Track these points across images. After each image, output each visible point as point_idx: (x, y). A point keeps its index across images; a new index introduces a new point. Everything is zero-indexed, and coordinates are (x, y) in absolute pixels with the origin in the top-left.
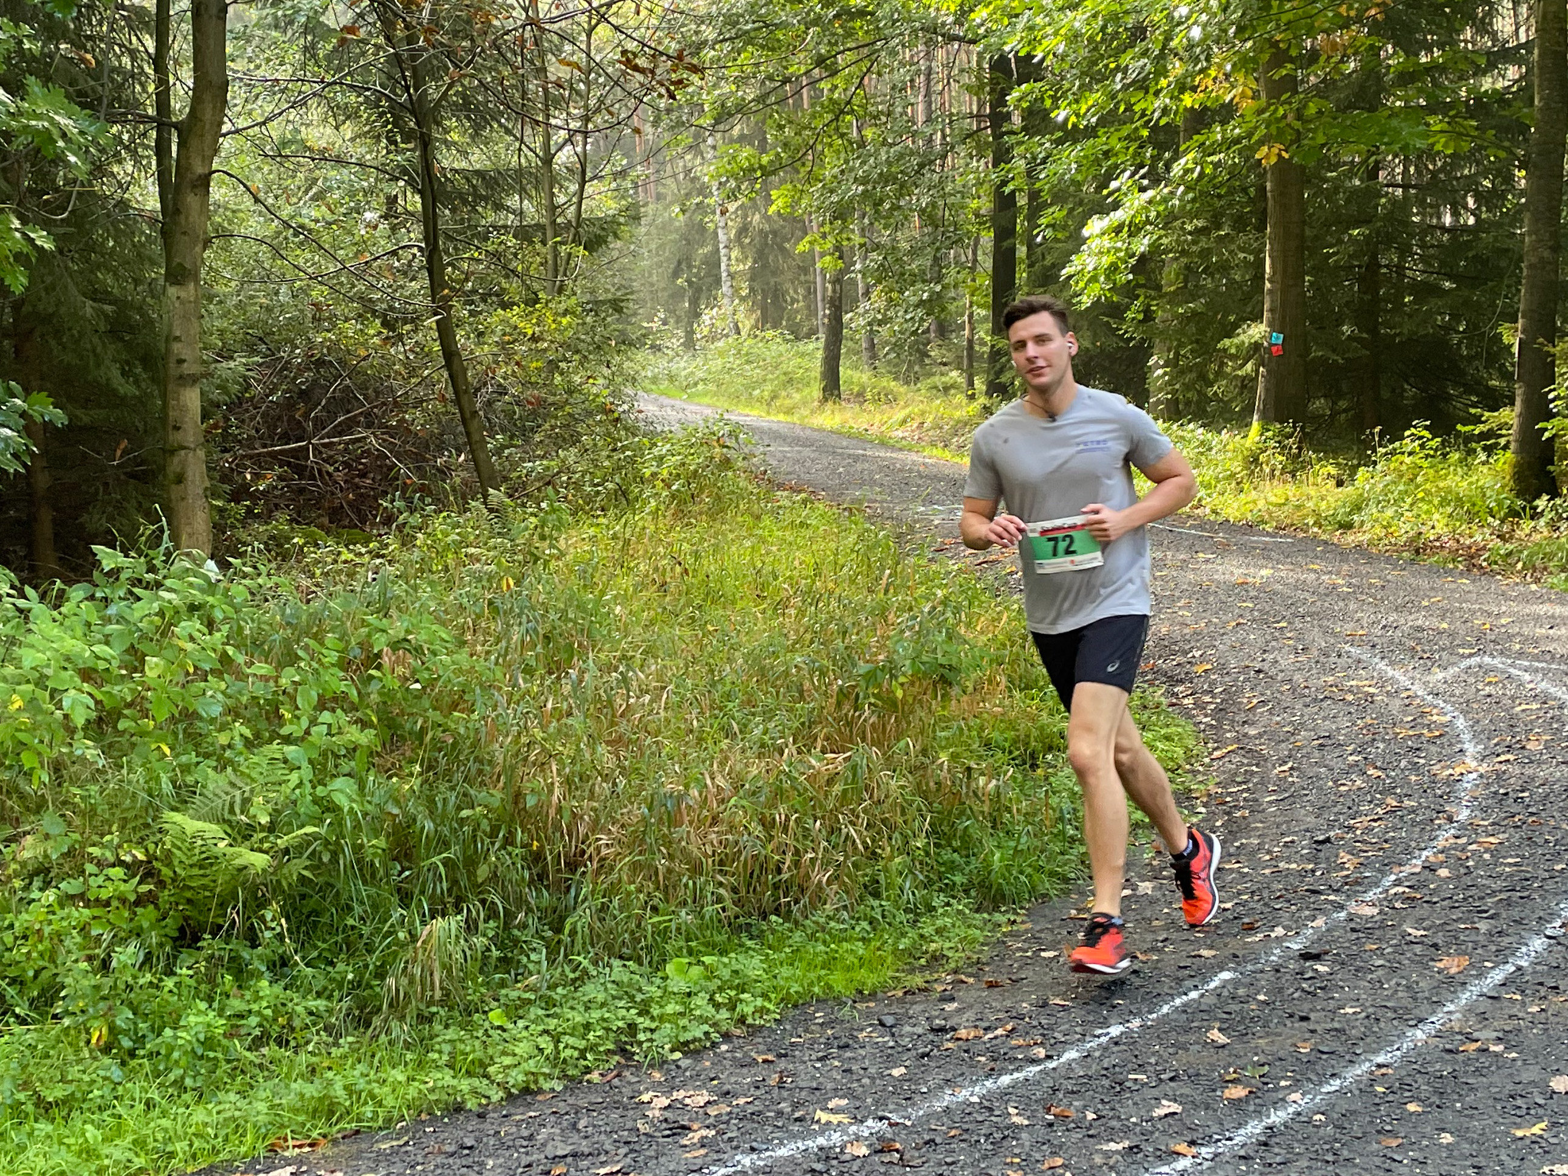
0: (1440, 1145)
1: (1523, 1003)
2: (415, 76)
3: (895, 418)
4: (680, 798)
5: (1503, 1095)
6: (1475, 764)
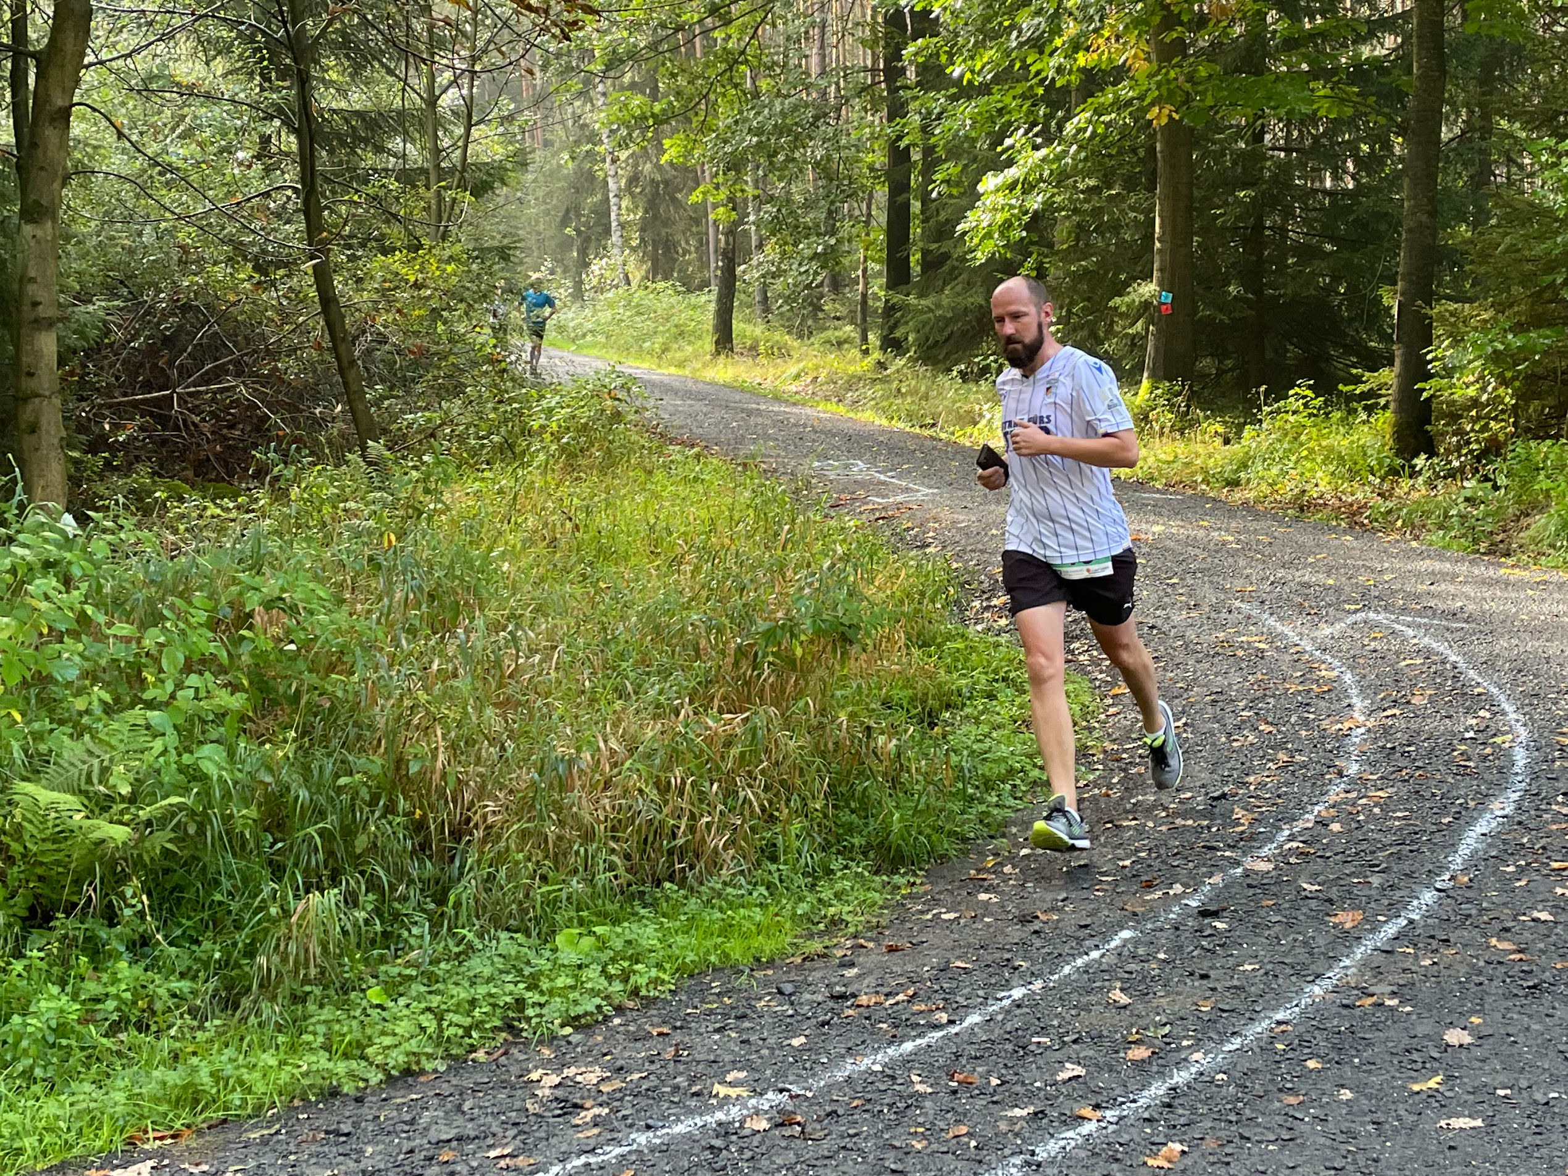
0: (1340, 1102)
1: (1416, 956)
2: (292, 10)
3: (788, 373)
4: (571, 762)
5: (1398, 1050)
6: (1363, 718)
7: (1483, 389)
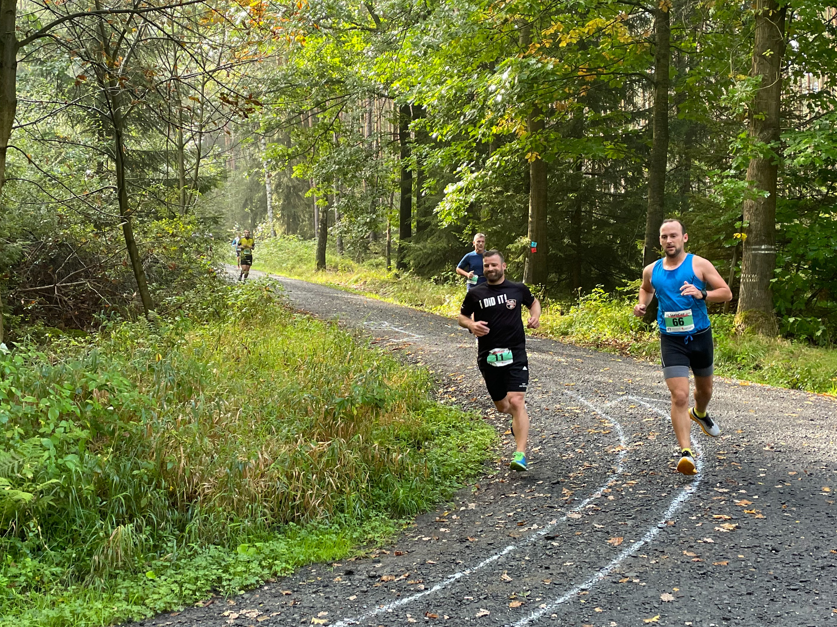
1: (648, 559)
2: (113, 102)
3: (352, 279)
4: (245, 464)
5: (639, 603)
6: (625, 446)
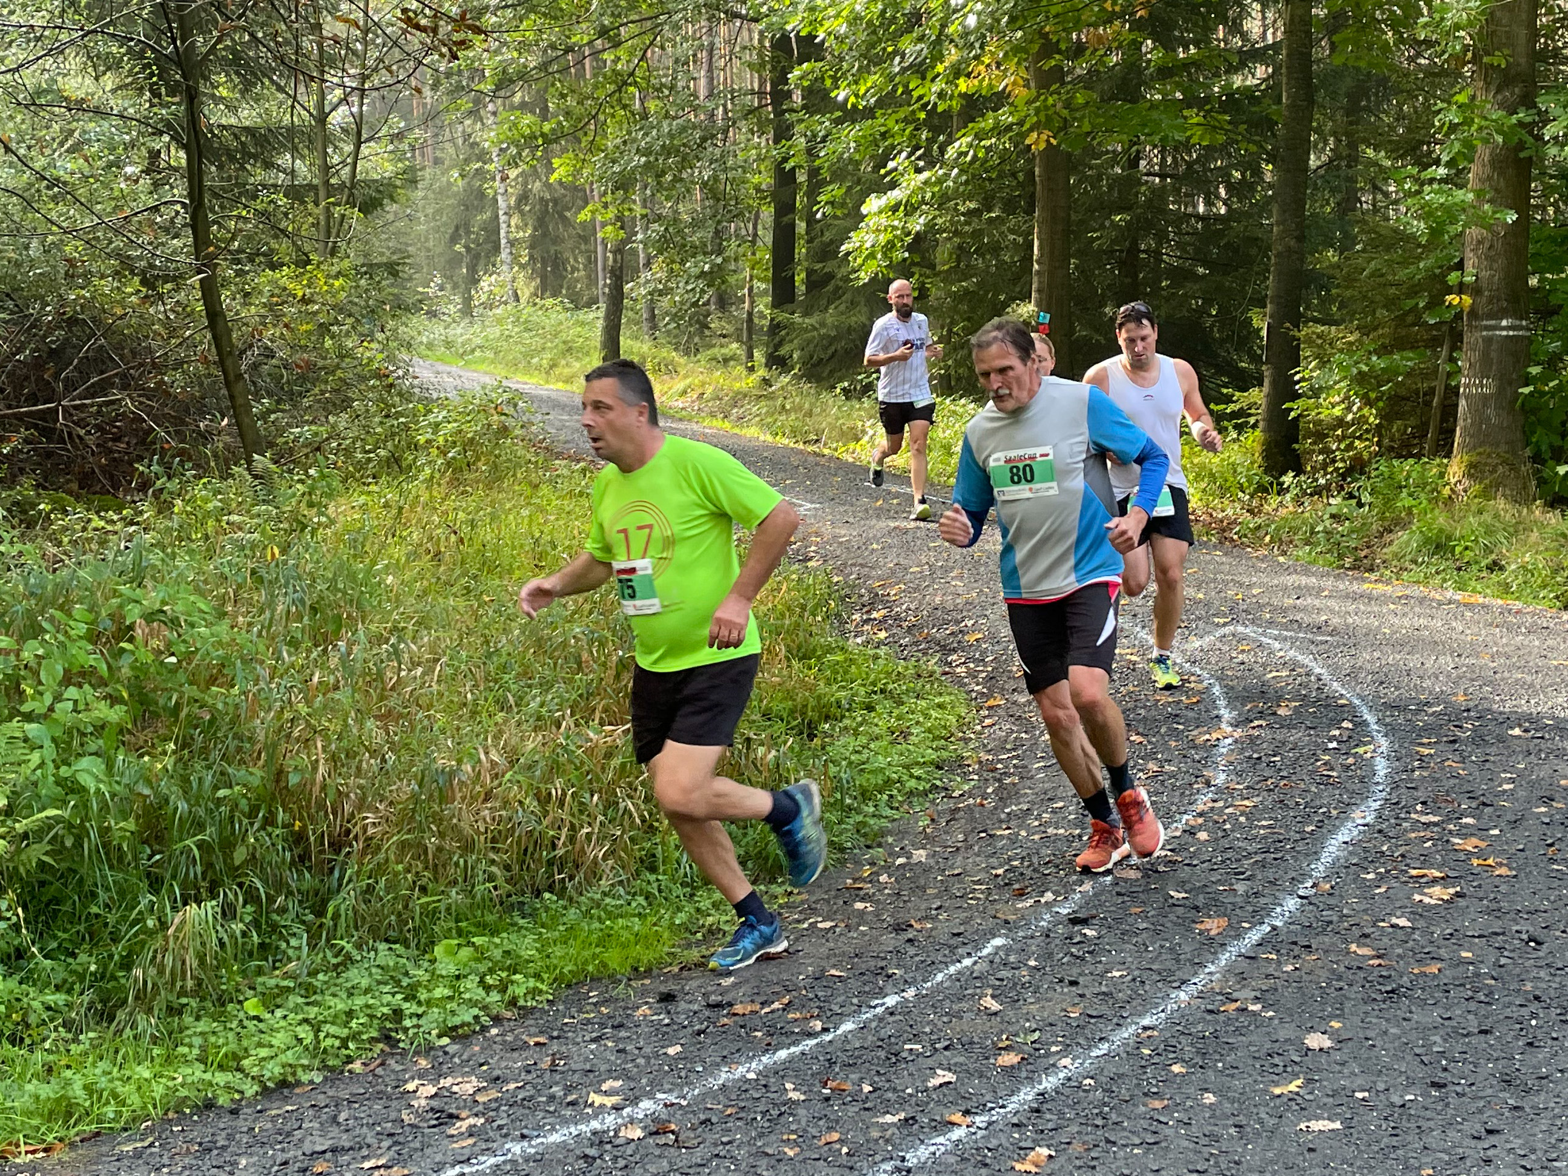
0: (1204, 1105)
1: (1279, 962)
2: (181, 27)
3: (675, 389)
5: (1262, 1054)
6: (1230, 729)
7: (1349, 409)
